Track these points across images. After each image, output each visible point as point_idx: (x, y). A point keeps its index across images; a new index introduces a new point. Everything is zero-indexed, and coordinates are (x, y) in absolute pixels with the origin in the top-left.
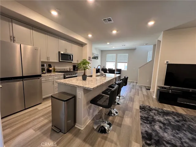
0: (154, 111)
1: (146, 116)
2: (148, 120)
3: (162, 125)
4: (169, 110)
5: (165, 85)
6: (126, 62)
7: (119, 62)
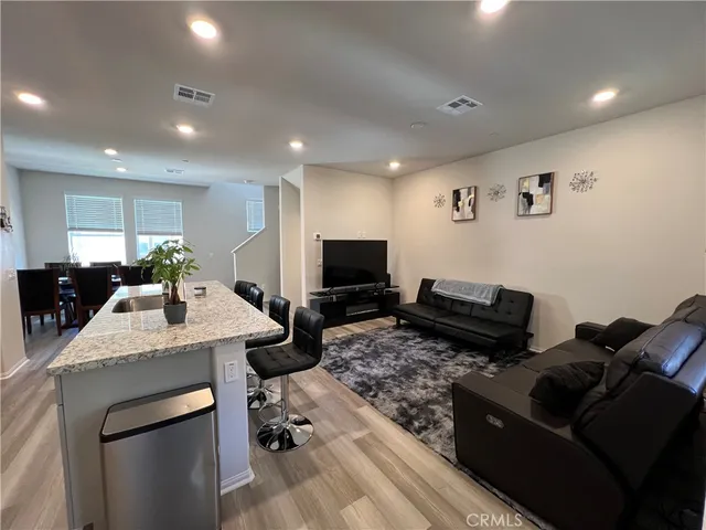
0: (332, 348)
1: (331, 361)
2: (341, 366)
3: (360, 362)
4: (344, 335)
5: (324, 287)
6: (175, 231)
7: (146, 233)
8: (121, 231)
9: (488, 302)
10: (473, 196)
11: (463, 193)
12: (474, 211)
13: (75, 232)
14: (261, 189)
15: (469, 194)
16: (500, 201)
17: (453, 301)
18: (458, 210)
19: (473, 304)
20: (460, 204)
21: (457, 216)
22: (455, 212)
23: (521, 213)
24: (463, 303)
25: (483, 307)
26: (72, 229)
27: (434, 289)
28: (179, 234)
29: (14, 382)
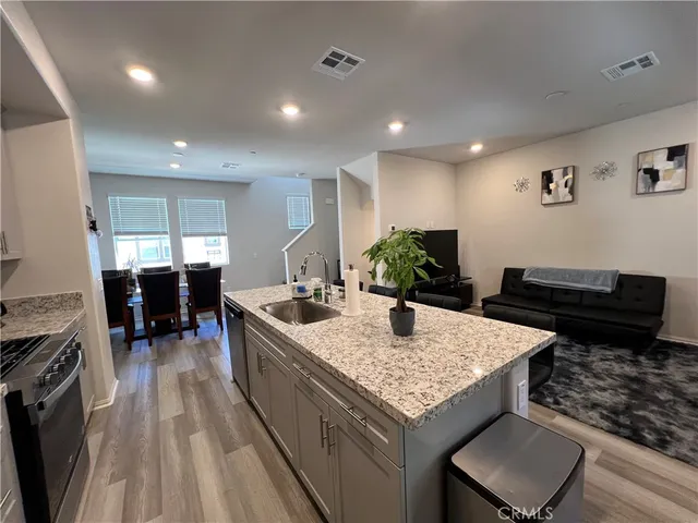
6: (220, 231)
7: (191, 235)
8: (166, 233)
9: (609, 290)
10: (570, 176)
11: (557, 175)
12: (572, 192)
13: (120, 237)
14: (310, 182)
15: (565, 174)
16: (608, 179)
17: (553, 290)
18: (549, 192)
19: (582, 293)
20: (552, 186)
21: (548, 199)
22: (546, 195)
23: (641, 190)
24: (567, 291)
25: (599, 294)
26: (117, 233)
27: (525, 278)
28: (224, 235)
29: (121, 410)
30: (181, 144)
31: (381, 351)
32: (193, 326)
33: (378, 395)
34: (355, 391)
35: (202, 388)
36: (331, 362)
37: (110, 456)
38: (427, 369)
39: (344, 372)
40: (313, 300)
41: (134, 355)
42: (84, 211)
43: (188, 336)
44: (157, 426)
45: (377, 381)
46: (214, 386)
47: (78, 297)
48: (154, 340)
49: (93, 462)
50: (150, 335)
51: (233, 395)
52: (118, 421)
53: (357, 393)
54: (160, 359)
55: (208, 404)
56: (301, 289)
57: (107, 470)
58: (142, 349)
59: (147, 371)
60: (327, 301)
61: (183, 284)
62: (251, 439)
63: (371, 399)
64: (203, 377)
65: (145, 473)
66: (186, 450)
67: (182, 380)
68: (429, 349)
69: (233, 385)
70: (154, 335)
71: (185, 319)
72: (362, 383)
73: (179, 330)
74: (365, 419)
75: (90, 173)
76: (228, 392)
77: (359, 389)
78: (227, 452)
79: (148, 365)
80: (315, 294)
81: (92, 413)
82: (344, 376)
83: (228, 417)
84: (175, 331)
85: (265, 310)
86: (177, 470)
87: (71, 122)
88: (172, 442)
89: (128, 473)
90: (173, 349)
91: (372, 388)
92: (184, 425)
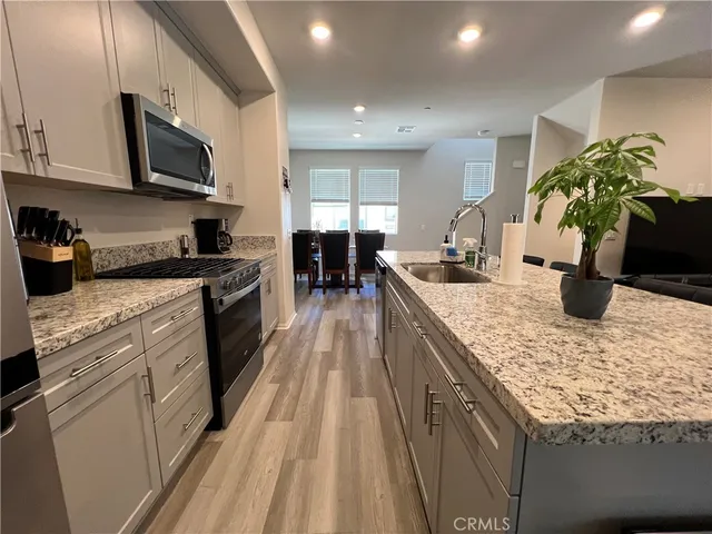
6: (392, 200)
7: (367, 204)
8: (347, 201)
13: (316, 204)
14: (493, 142)
26: (314, 200)
28: (395, 204)
29: (292, 334)
30: (359, 109)
31: (528, 325)
32: (358, 285)
33: (492, 371)
34: (464, 360)
35: (349, 335)
36: (446, 321)
37: (275, 365)
38: (611, 366)
39: (458, 335)
40: (463, 266)
41: (311, 299)
42: (280, 172)
43: (353, 293)
44: (310, 353)
45: (501, 356)
46: (359, 338)
47: (272, 240)
48: (328, 291)
49: (265, 366)
50: (326, 286)
51: (373, 350)
52: (288, 340)
53: (468, 364)
54: (328, 305)
55: (350, 351)
56: (451, 252)
57: (271, 373)
58: (319, 295)
59: (317, 311)
60: (479, 268)
61: (352, 245)
62: (376, 393)
63: (483, 375)
64: (352, 327)
65: (292, 386)
66: (323, 381)
67: (338, 324)
68: (627, 342)
69: (375, 342)
70: (328, 287)
71: (352, 278)
72: (476, 352)
73: (347, 286)
74: (473, 402)
75: (291, 151)
76: (369, 347)
77: (470, 359)
78: (353, 396)
79: (318, 307)
80: (467, 258)
81: (274, 331)
82: (456, 339)
83: (363, 367)
84: (343, 287)
85: (407, 269)
86: (313, 395)
87: (276, 94)
88: (315, 371)
89: (282, 380)
90: (339, 300)
91: (487, 361)
92: (329, 361)
